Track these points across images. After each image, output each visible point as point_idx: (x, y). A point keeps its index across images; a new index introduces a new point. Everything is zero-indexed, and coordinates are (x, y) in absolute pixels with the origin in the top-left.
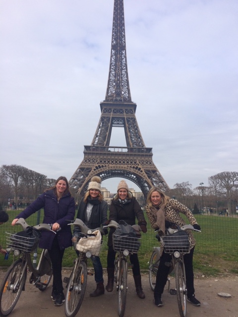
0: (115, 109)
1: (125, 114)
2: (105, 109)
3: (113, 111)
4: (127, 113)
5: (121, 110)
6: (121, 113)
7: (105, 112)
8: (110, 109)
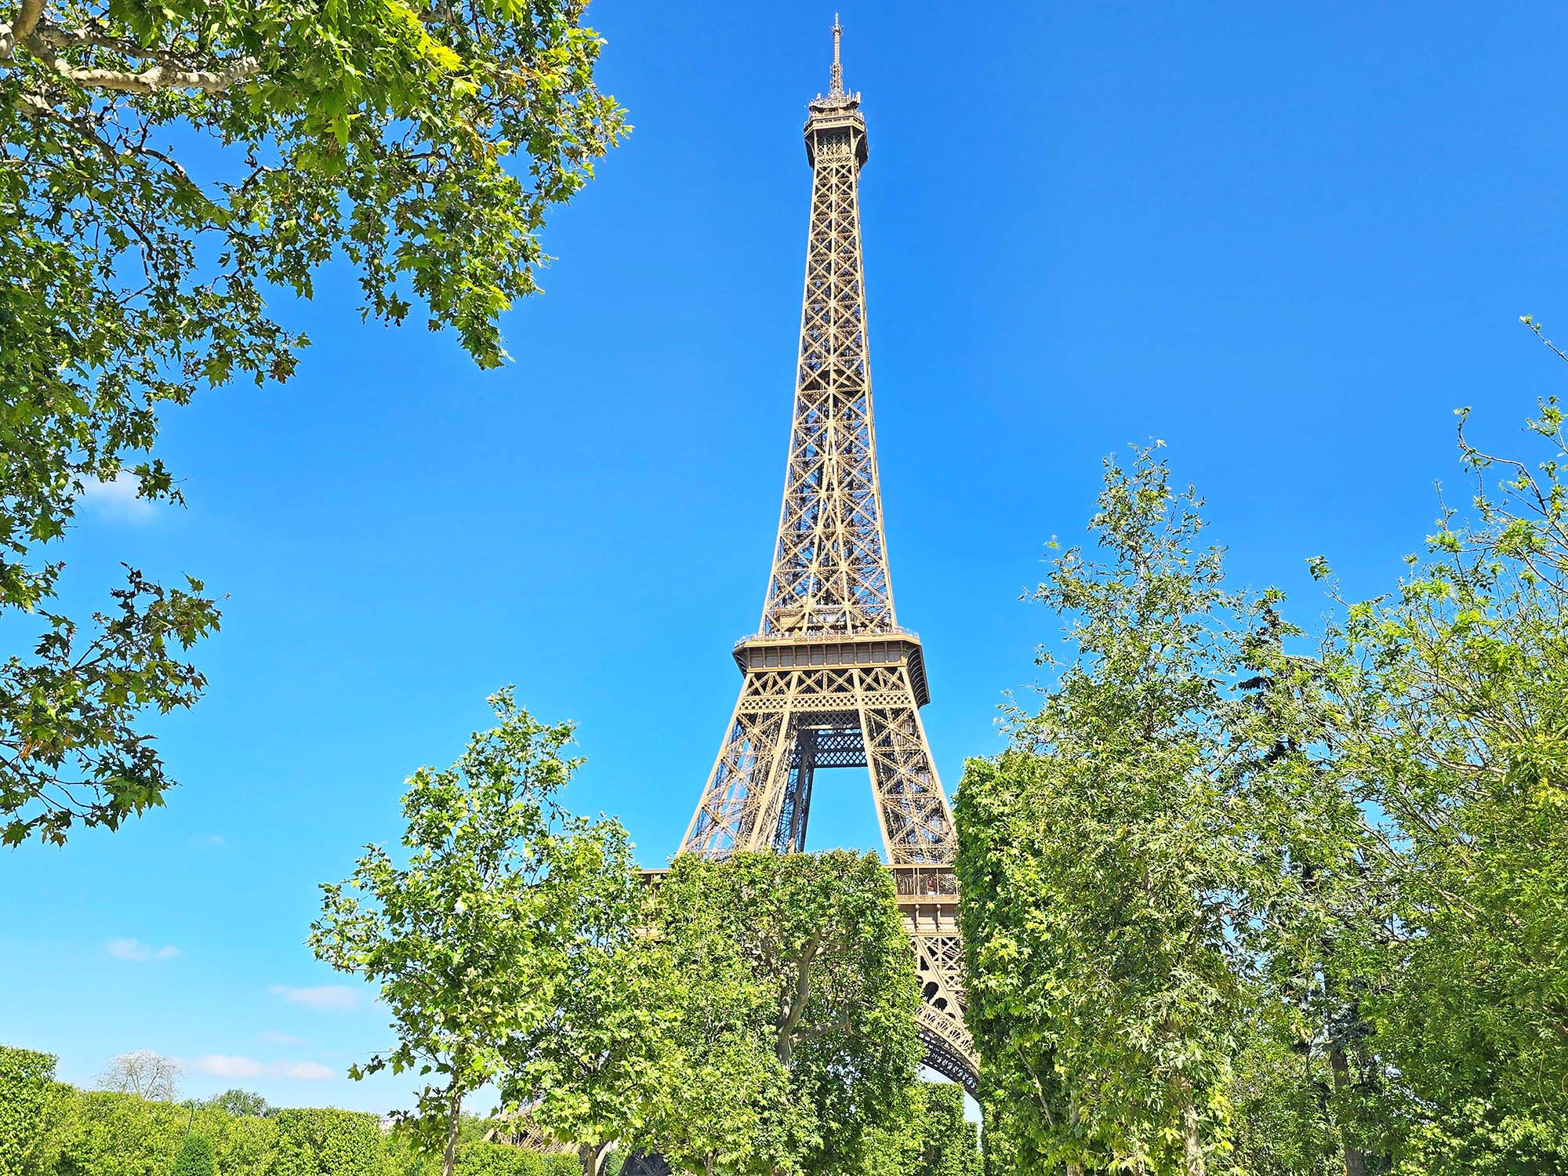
0: (808, 673)
1: (858, 690)
2: (759, 676)
3: (801, 681)
4: (870, 688)
5: (840, 673)
6: (840, 689)
7: (756, 692)
8: (783, 675)
